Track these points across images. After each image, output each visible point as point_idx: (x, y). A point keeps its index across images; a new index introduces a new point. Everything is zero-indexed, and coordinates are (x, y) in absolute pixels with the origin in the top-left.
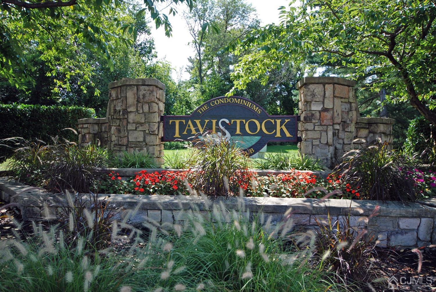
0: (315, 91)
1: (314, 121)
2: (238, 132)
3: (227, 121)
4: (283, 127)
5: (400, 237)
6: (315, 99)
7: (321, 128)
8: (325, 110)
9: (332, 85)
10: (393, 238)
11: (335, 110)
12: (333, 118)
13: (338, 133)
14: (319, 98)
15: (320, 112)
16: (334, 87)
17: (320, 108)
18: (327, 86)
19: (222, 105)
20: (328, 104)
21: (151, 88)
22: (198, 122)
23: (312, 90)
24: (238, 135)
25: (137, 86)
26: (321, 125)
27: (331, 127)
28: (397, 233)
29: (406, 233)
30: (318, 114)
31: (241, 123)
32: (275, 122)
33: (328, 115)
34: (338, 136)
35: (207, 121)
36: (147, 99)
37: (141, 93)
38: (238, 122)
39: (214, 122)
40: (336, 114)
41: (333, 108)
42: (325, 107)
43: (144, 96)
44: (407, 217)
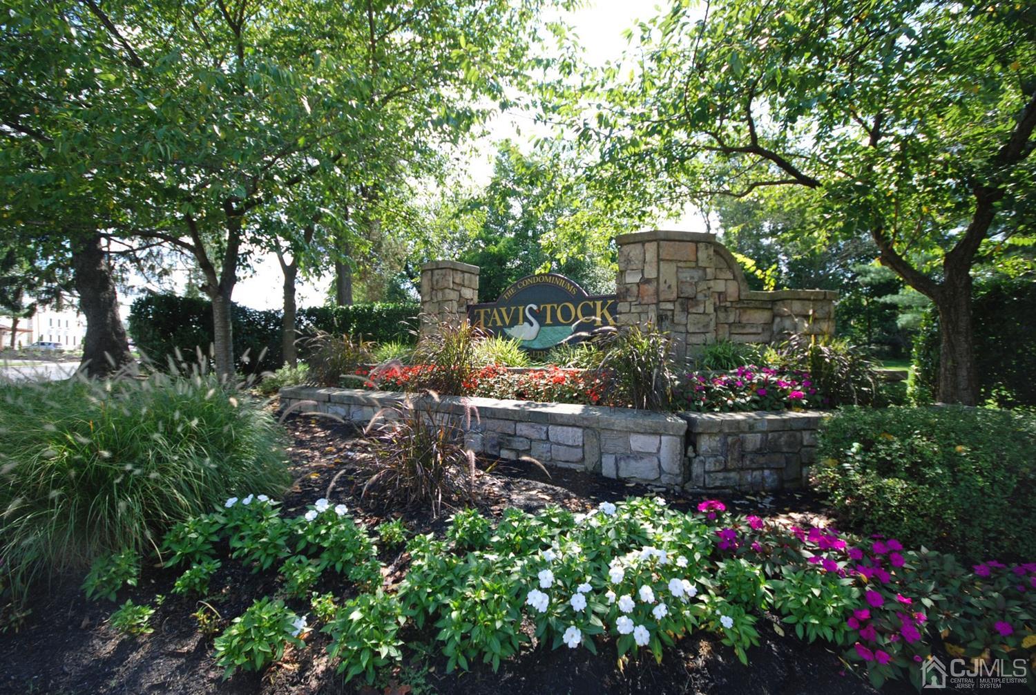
0: (631, 254)
1: (629, 299)
2: (548, 321)
3: (535, 307)
4: (605, 311)
5: (633, 463)
6: (630, 267)
7: (640, 309)
8: (646, 281)
9: (656, 243)
10: (622, 464)
11: (662, 280)
12: (657, 293)
13: (673, 315)
14: (637, 264)
15: (638, 284)
16: (658, 245)
17: (637, 279)
18: (647, 245)
19: (531, 287)
20: (651, 273)
21: (444, 271)
22: (503, 310)
23: (626, 253)
24: (549, 325)
25: (432, 270)
26: (640, 304)
27: (653, 307)
28: (628, 457)
29: (641, 458)
30: (635, 289)
31: (552, 308)
32: (595, 305)
33: (650, 289)
34: (673, 320)
35: (513, 308)
36: (440, 284)
37: (435, 278)
38: (549, 307)
39: (521, 308)
40: (663, 287)
41: (657, 279)
42: (646, 276)
43: (437, 281)
44: (638, 433)
